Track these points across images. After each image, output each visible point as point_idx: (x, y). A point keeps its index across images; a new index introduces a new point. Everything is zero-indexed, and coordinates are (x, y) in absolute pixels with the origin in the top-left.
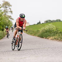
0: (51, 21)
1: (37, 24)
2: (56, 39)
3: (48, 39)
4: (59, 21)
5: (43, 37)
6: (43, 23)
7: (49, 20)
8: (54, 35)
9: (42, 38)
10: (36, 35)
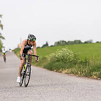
0: (65, 42)
1: (43, 47)
2: (73, 73)
3: (61, 72)
4: (78, 42)
5: (53, 69)
6: (52, 46)
7: (63, 41)
8: (71, 67)
9: (51, 70)
10: (41, 66)
